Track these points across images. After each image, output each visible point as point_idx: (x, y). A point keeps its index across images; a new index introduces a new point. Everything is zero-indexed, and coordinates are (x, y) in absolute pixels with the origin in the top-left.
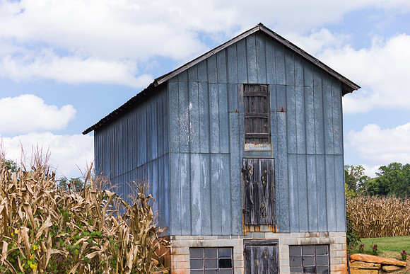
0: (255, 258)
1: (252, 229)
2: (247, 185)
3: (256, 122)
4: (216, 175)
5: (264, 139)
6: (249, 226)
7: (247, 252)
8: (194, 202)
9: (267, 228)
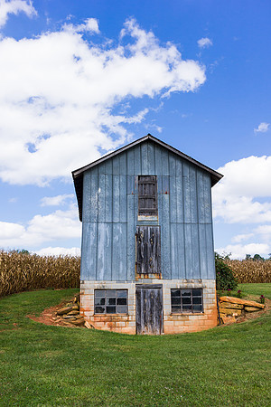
0: (144, 298)
1: (142, 276)
2: (139, 245)
3: (147, 201)
4: (116, 238)
5: (152, 213)
6: (140, 274)
7: (138, 293)
8: (99, 257)
9: (154, 276)
